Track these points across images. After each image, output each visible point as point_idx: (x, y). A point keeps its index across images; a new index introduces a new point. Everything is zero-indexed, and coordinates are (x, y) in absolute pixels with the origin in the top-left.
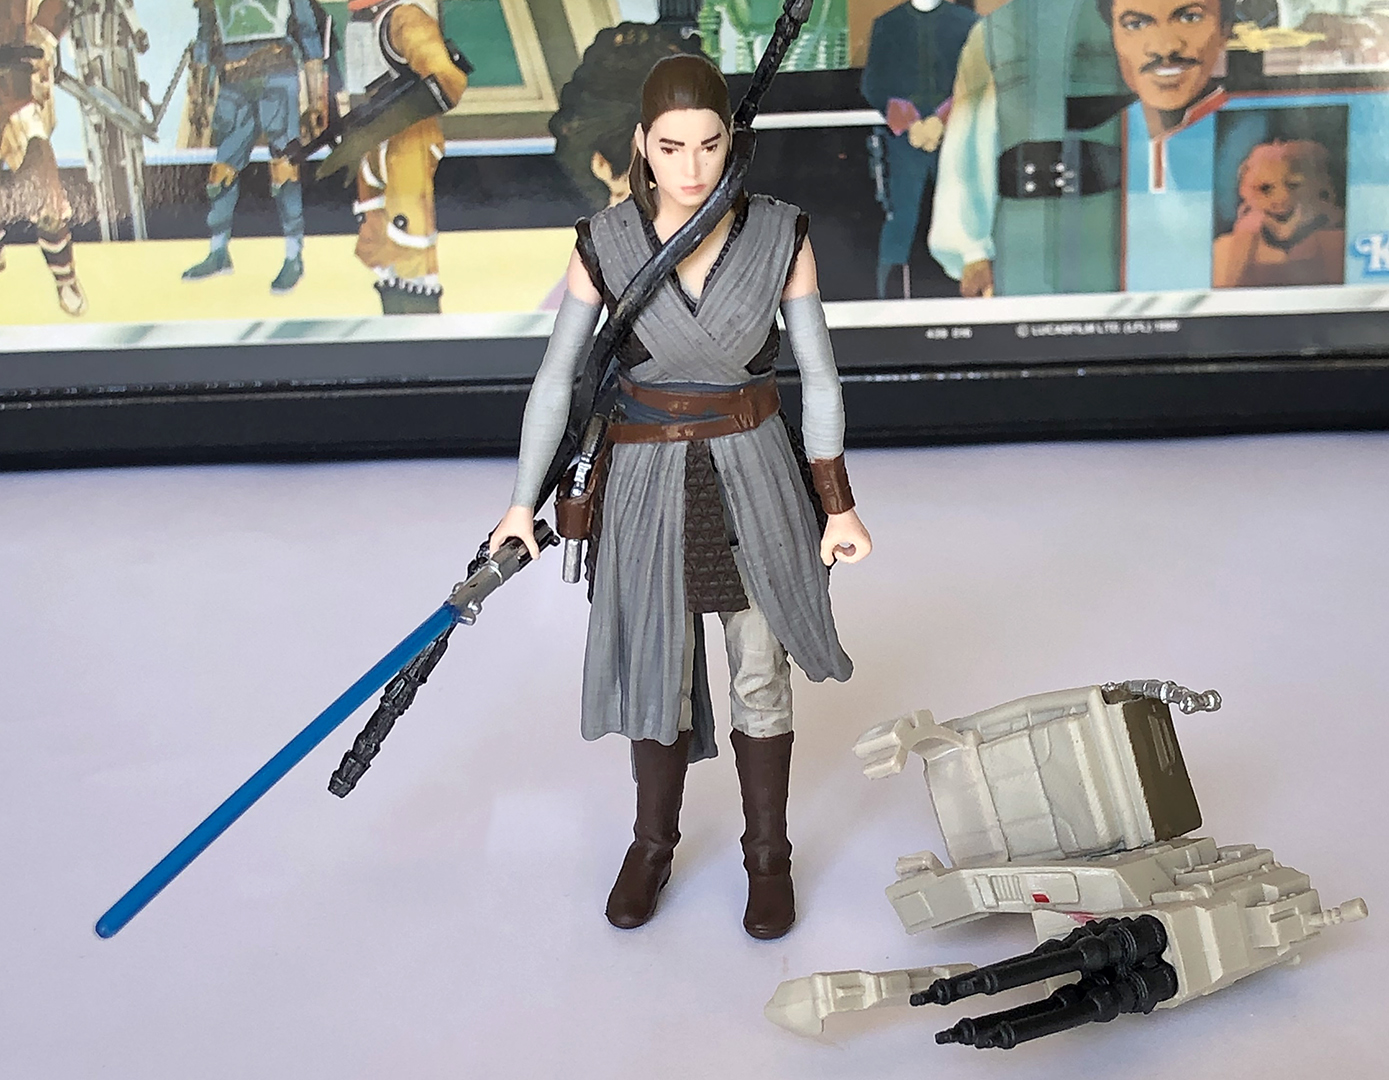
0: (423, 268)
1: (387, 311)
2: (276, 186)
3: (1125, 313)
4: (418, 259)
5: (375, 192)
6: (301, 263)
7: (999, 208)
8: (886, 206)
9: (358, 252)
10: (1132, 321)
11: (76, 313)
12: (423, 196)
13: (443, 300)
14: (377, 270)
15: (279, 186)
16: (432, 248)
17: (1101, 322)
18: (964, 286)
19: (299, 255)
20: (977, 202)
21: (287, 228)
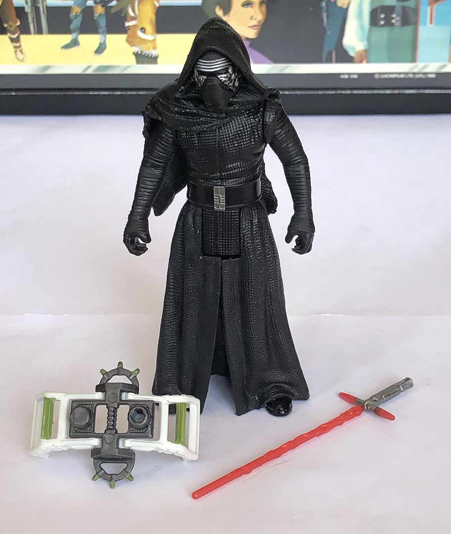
0: (151, 47)
1: (138, 62)
2: (96, 15)
3: (415, 70)
4: (149, 44)
5: (133, 19)
6: (105, 44)
7: (370, 30)
8: (326, 28)
9: (127, 41)
10: (418, 74)
11: (22, 61)
12: (151, 21)
13: (159, 60)
14: (134, 48)
15: (97, 15)
16: (154, 40)
17: (406, 73)
18: (355, 59)
19: (105, 41)
20: (362, 27)
21: (100, 31)
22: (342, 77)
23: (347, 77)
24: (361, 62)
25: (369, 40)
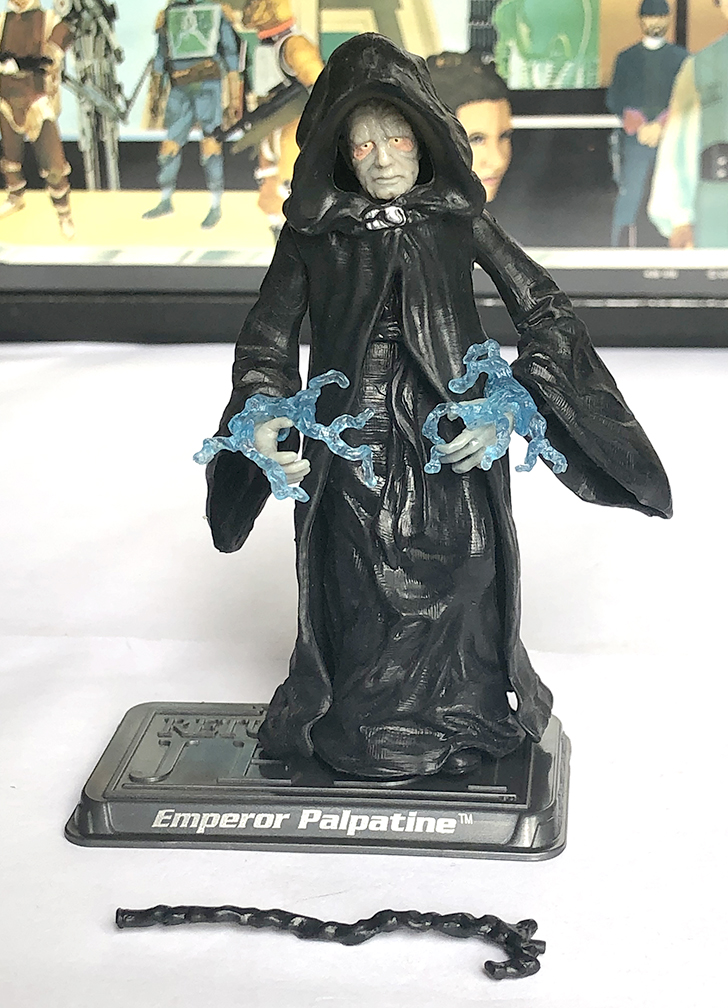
8: (619, 182)
9: (260, 204)
11: (72, 239)
14: (270, 217)
15: (207, 157)
18: (672, 242)
19: (219, 205)
20: (684, 182)
22: (648, 275)
23: (655, 275)
24: (683, 246)
25: (697, 205)
